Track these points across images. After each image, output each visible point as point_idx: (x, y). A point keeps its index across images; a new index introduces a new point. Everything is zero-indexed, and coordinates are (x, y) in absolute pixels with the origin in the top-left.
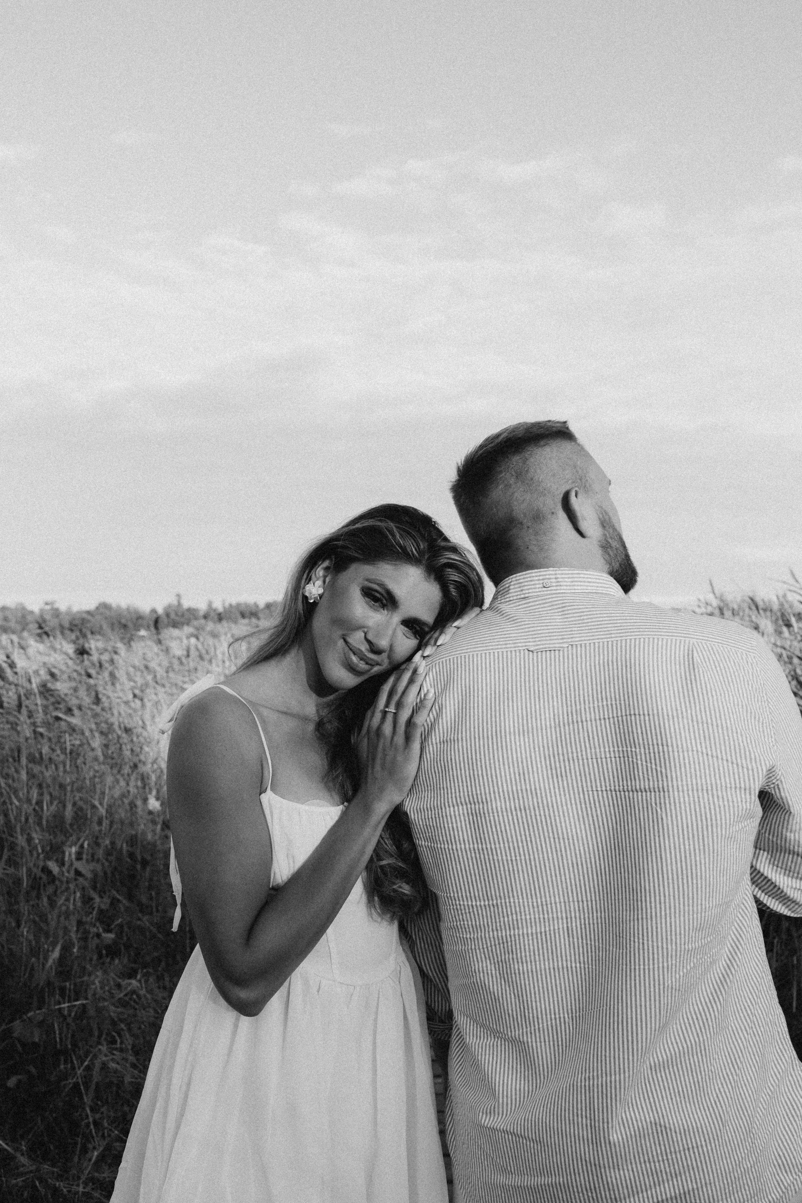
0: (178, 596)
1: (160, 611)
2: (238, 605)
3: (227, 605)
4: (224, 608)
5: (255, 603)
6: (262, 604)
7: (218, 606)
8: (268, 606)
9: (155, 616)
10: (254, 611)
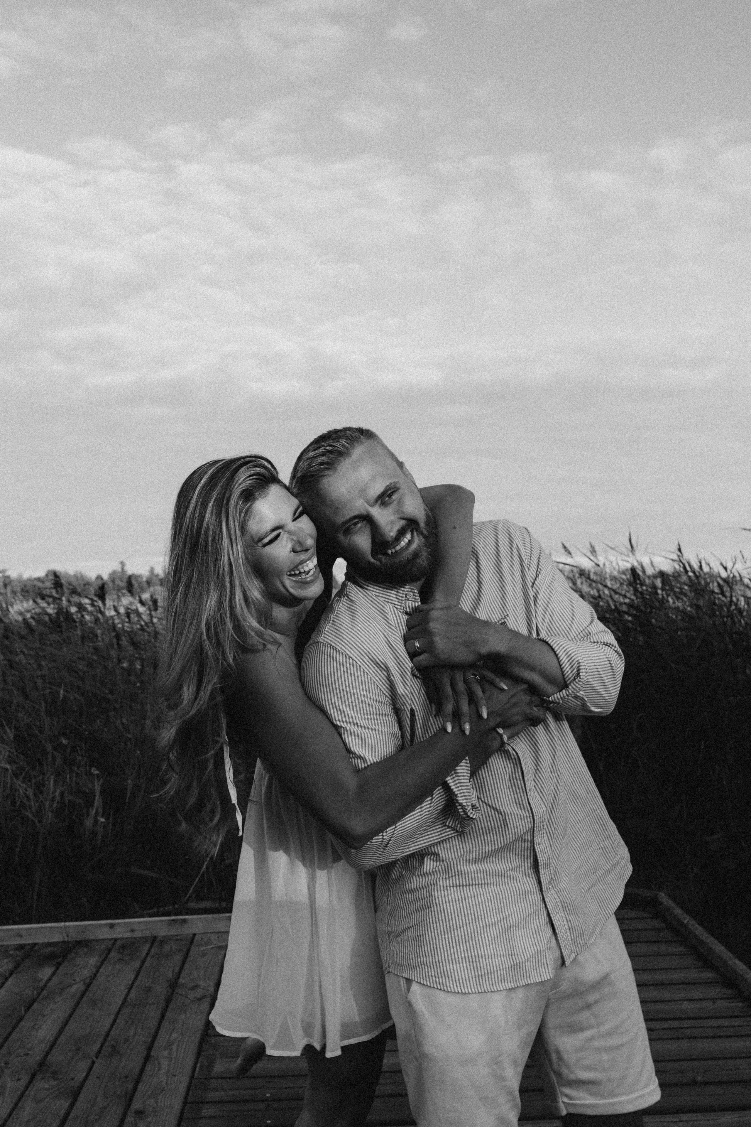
1: (106, 577)
9: (100, 583)
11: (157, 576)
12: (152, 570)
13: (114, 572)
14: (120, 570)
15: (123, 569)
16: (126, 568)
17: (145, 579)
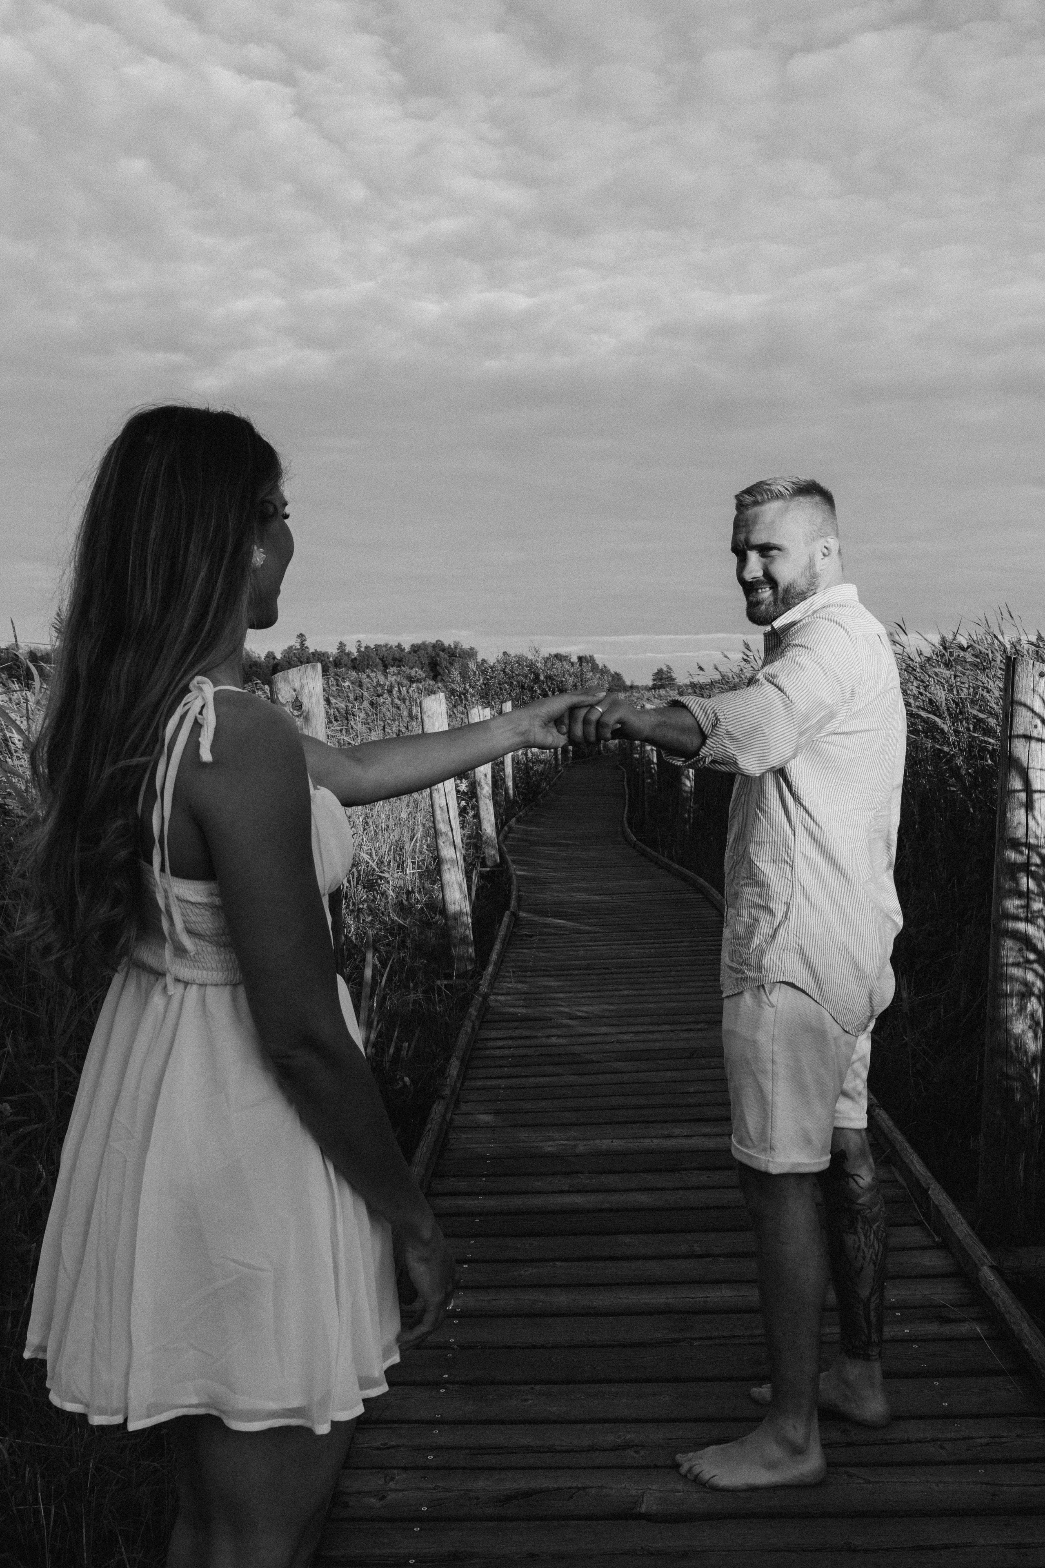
0: (301, 636)
1: (279, 656)
2: (378, 647)
3: (363, 649)
4: (359, 651)
5: (399, 646)
6: (407, 648)
7: (352, 649)
8: (415, 649)
9: (272, 662)
10: (397, 656)
11: (349, 654)
12: (342, 645)
13: (290, 648)
14: (299, 647)
15: (302, 644)
16: (307, 644)
17: (331, 659)
